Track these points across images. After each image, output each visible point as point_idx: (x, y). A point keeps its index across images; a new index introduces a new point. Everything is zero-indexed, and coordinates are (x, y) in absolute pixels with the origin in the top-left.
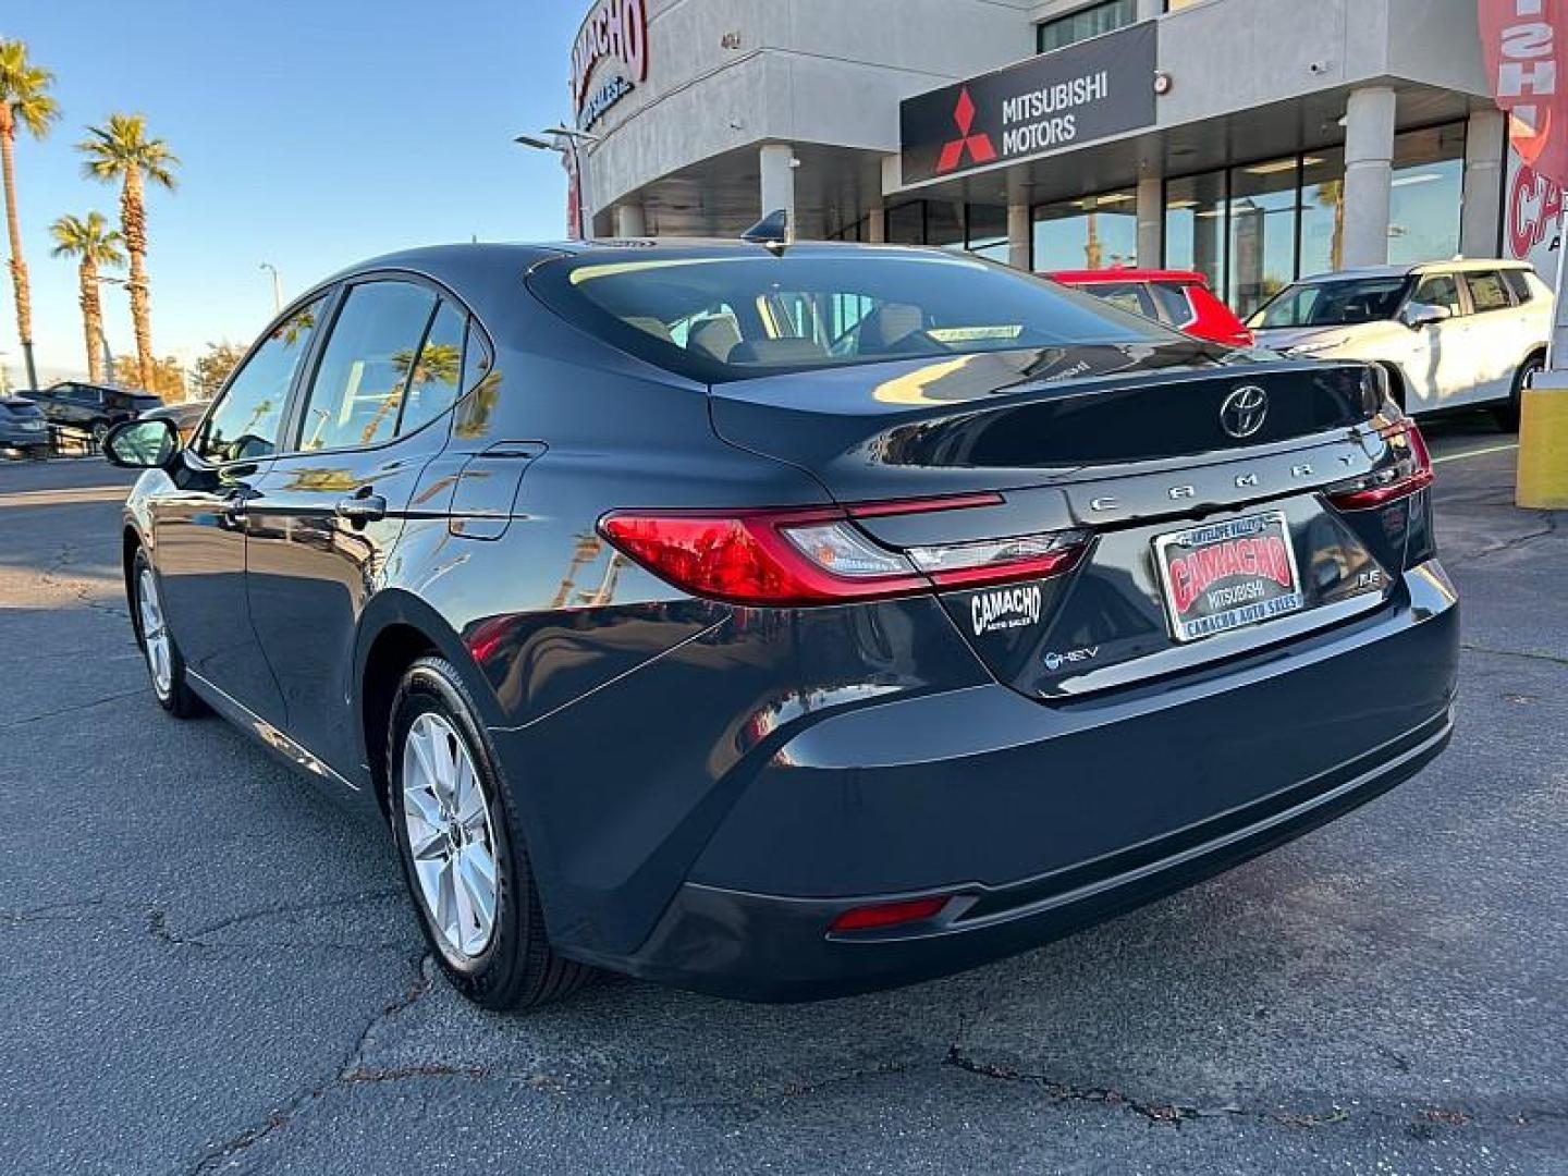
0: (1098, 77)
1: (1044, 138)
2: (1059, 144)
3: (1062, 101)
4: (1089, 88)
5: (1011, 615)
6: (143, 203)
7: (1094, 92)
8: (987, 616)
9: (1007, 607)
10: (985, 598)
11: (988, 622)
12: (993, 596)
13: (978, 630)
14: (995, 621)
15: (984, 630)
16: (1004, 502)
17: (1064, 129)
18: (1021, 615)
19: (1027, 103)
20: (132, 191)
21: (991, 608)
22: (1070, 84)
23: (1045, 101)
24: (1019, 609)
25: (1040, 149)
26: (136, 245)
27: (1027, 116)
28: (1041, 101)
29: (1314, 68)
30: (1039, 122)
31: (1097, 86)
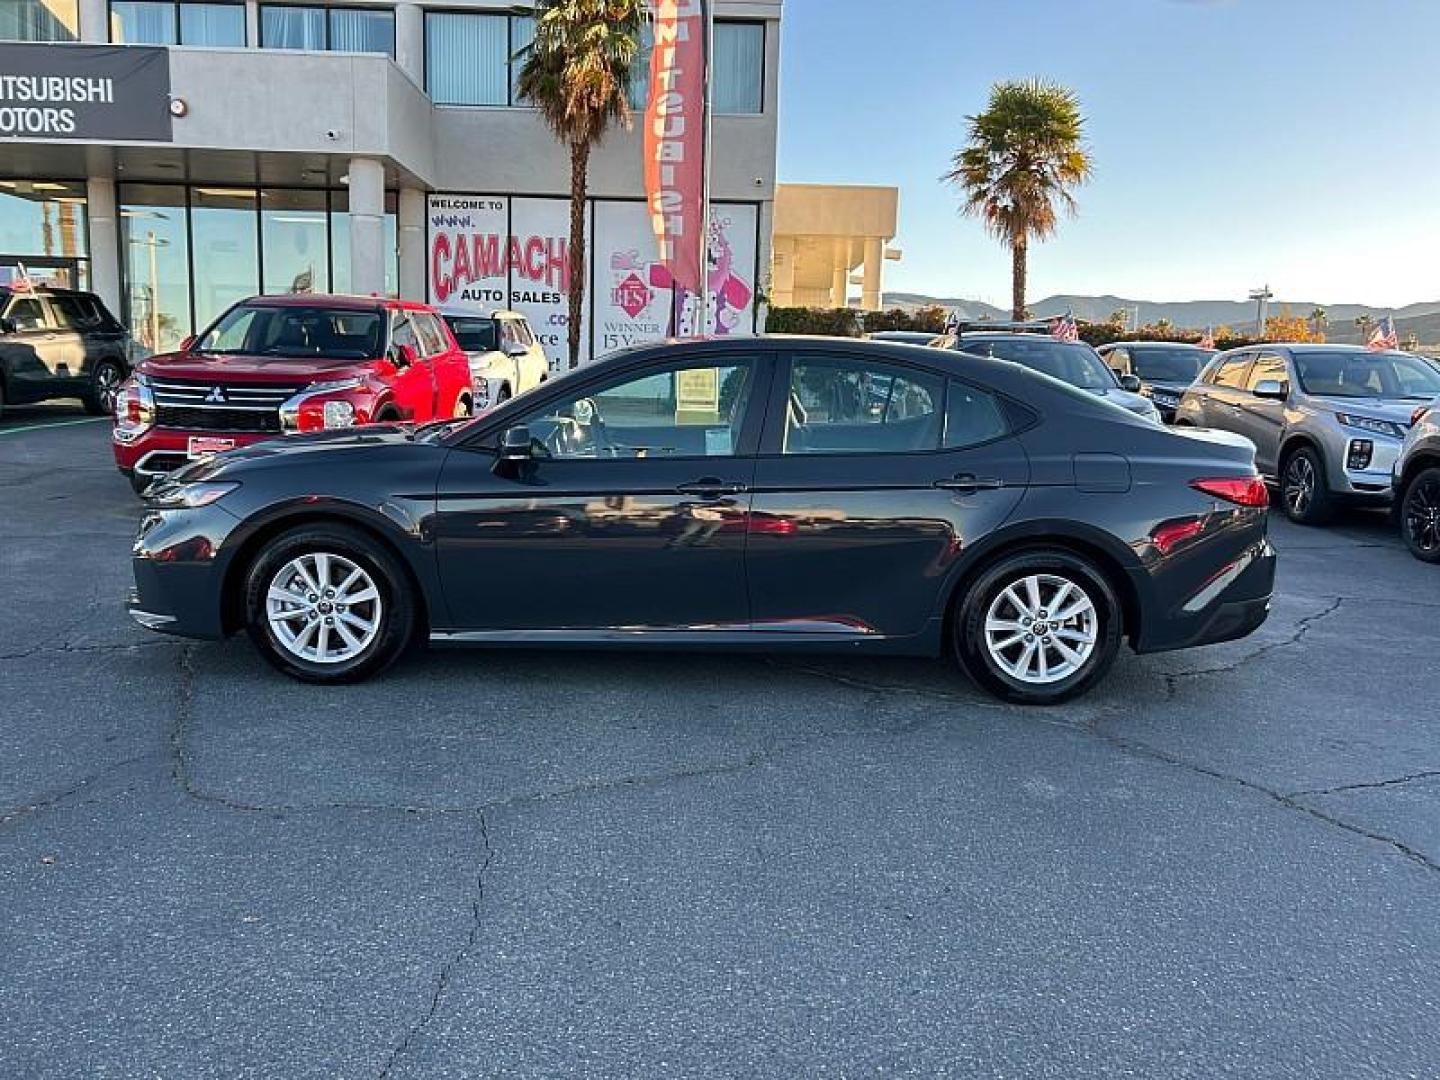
0: (101, 82)
1: (35, 124)
2: (53, 134)
3: (57, 94)
4: (91, 89)
7: (97, 95)
17: (60, 122)
19: (10, 85)
22: (67, 80)
23: (34, 87)
25: (27, 133)
27: (11, 97)
28: (30, 87)
29: (331, 135)
30: (28, 108)
31: (101, 90)
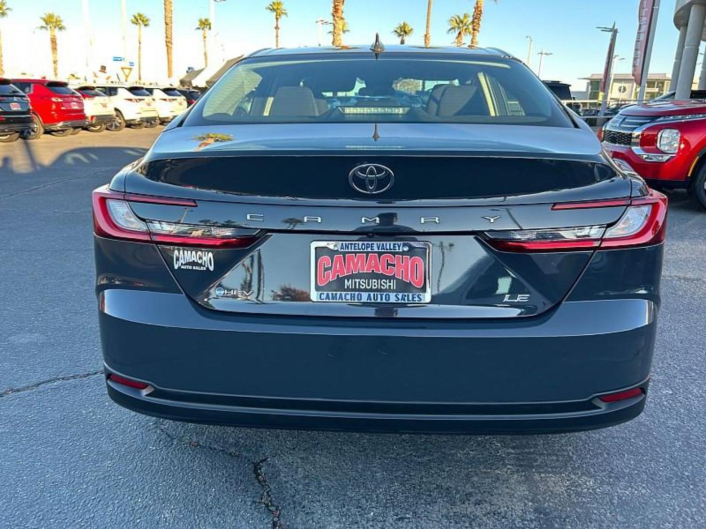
5: (194, 263)
6: (482, 9)
8: (181, 261)
9: (193, 259)
10: (181, 252)
11: (182, 264)
12: (186, 252)
13: (176, 267)
14: (185, 265)
15: (179, 268)
16: (197, 206)
18: (201, 265)
20: (479, 4)
21: (183, 258)
24: (200, 262)
26: (476, 27)
